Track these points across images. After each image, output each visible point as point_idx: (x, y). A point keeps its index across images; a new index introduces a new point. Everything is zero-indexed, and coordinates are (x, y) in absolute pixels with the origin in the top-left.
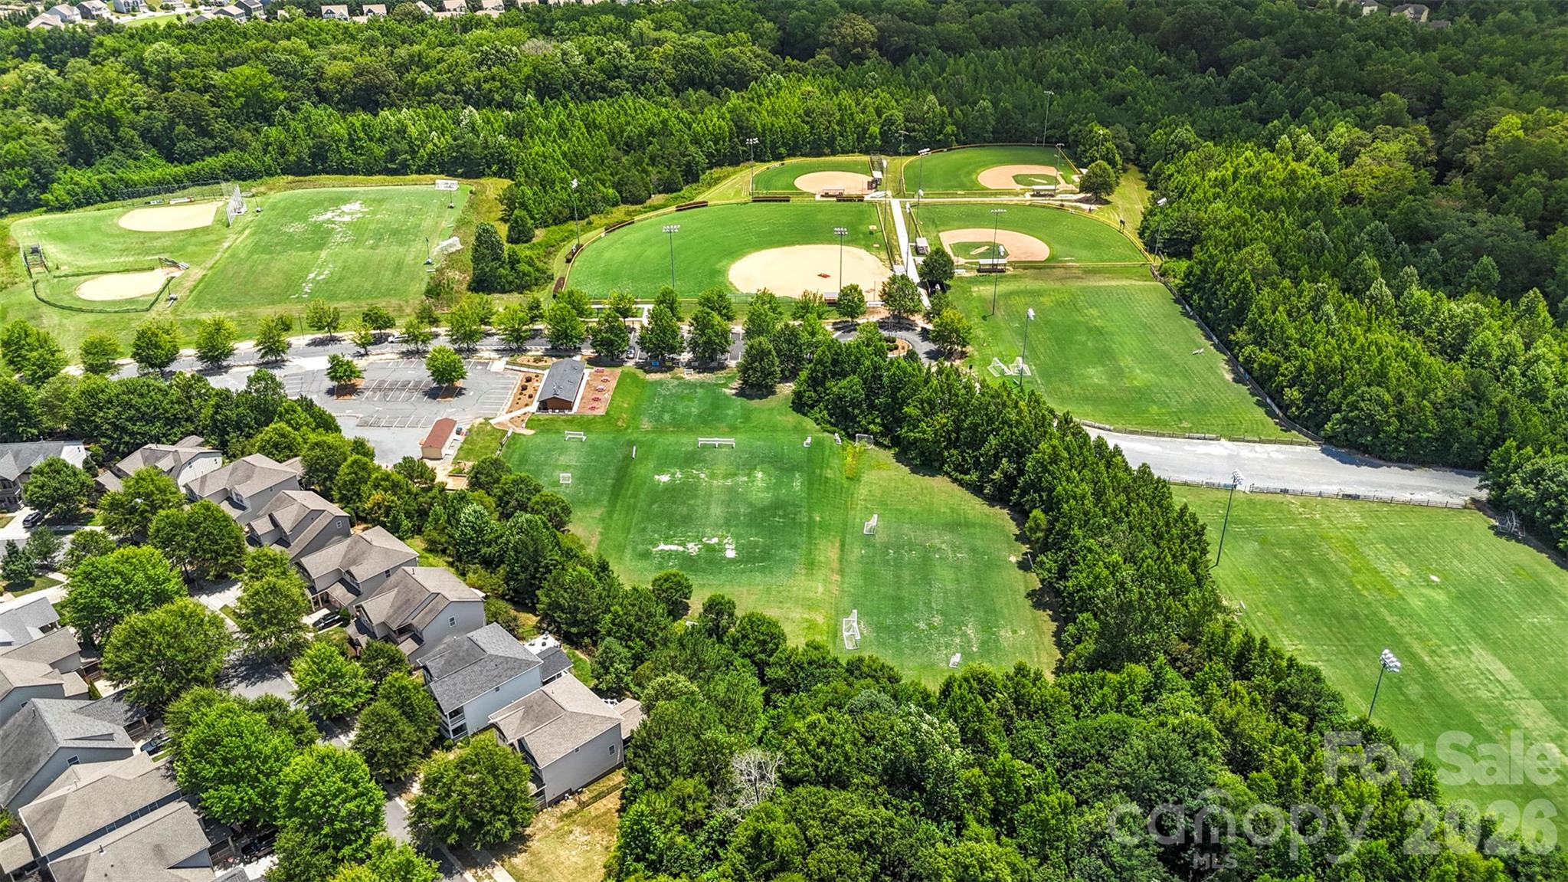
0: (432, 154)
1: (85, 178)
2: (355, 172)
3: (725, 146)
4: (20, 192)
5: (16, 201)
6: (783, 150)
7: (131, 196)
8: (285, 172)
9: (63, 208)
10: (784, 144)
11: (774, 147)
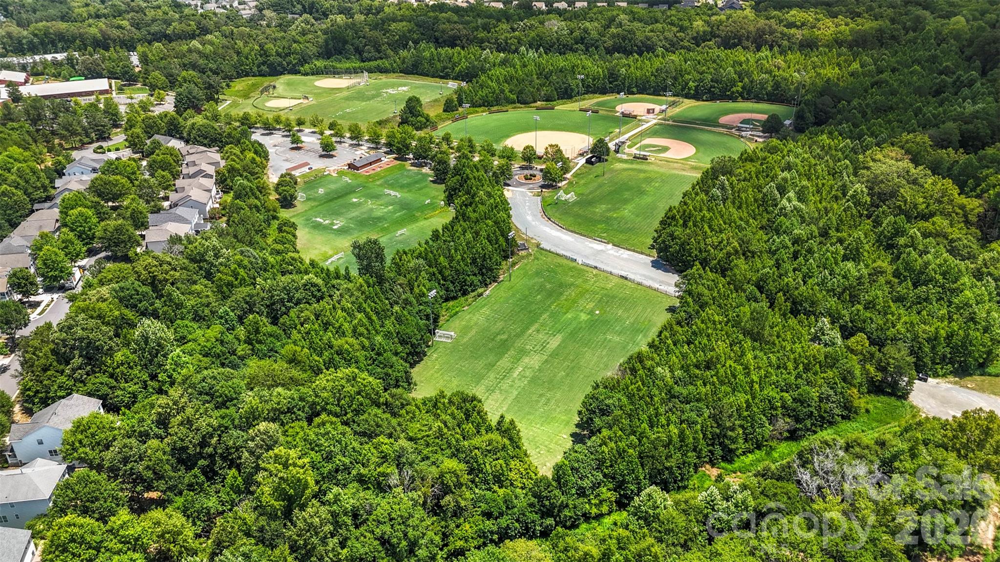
0: (460, 72)
1: (320, 63)
2: (427, 75)
3: (599, 84)
4: (294, 65)
5: (291, 69)
6: (635, 90)
7: (334, 73)
8: (401, 72)
9: (306, 74)
10: (636, 86)
11: (629, 87)
